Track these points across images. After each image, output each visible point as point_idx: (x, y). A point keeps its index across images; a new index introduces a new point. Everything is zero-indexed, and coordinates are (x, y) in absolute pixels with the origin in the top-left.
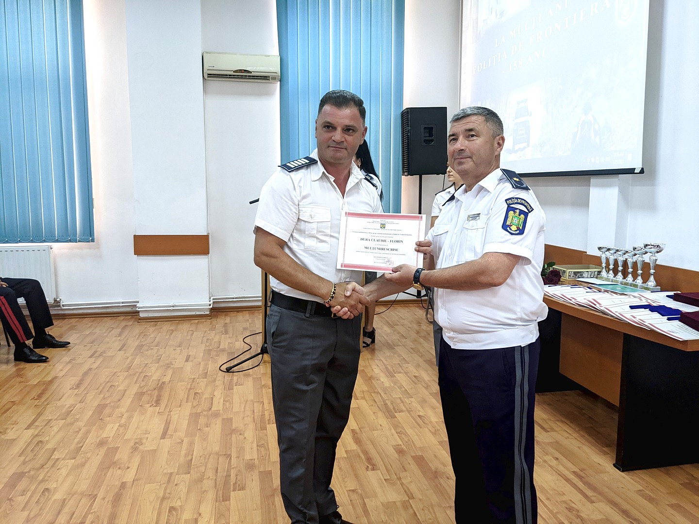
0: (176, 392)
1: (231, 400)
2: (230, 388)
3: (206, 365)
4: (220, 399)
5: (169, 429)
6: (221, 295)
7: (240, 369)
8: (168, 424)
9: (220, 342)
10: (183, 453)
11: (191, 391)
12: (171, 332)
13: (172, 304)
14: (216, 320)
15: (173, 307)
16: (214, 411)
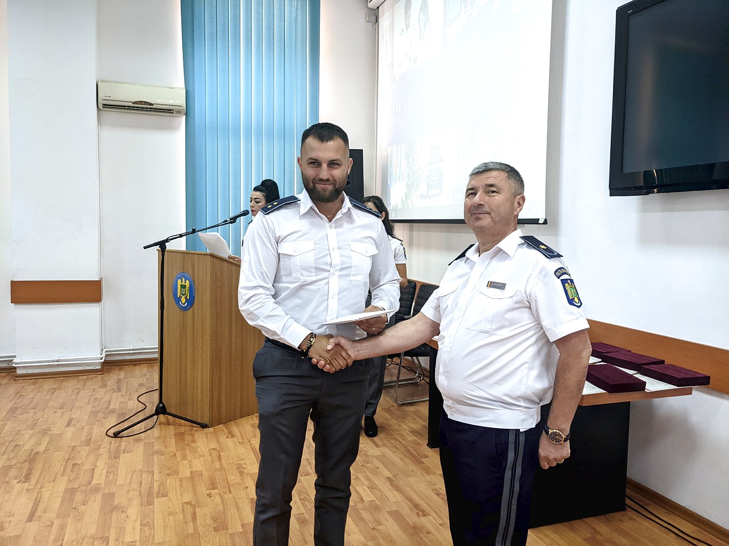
0: (51, 463)
1: (116, 471)
2: (116, 456)
3: (91, 429)
4: (103, 470)
5: (38, 510)
6: (115, 347)
7: (130, 433)
8: (37, 503)
9: (110, 401)
10: (52, 537)
11: (69, 462)
12: (53, 391)
13: (56, 358)
14: (108, 376)
15: (57, 361)
16: (94, 485)
